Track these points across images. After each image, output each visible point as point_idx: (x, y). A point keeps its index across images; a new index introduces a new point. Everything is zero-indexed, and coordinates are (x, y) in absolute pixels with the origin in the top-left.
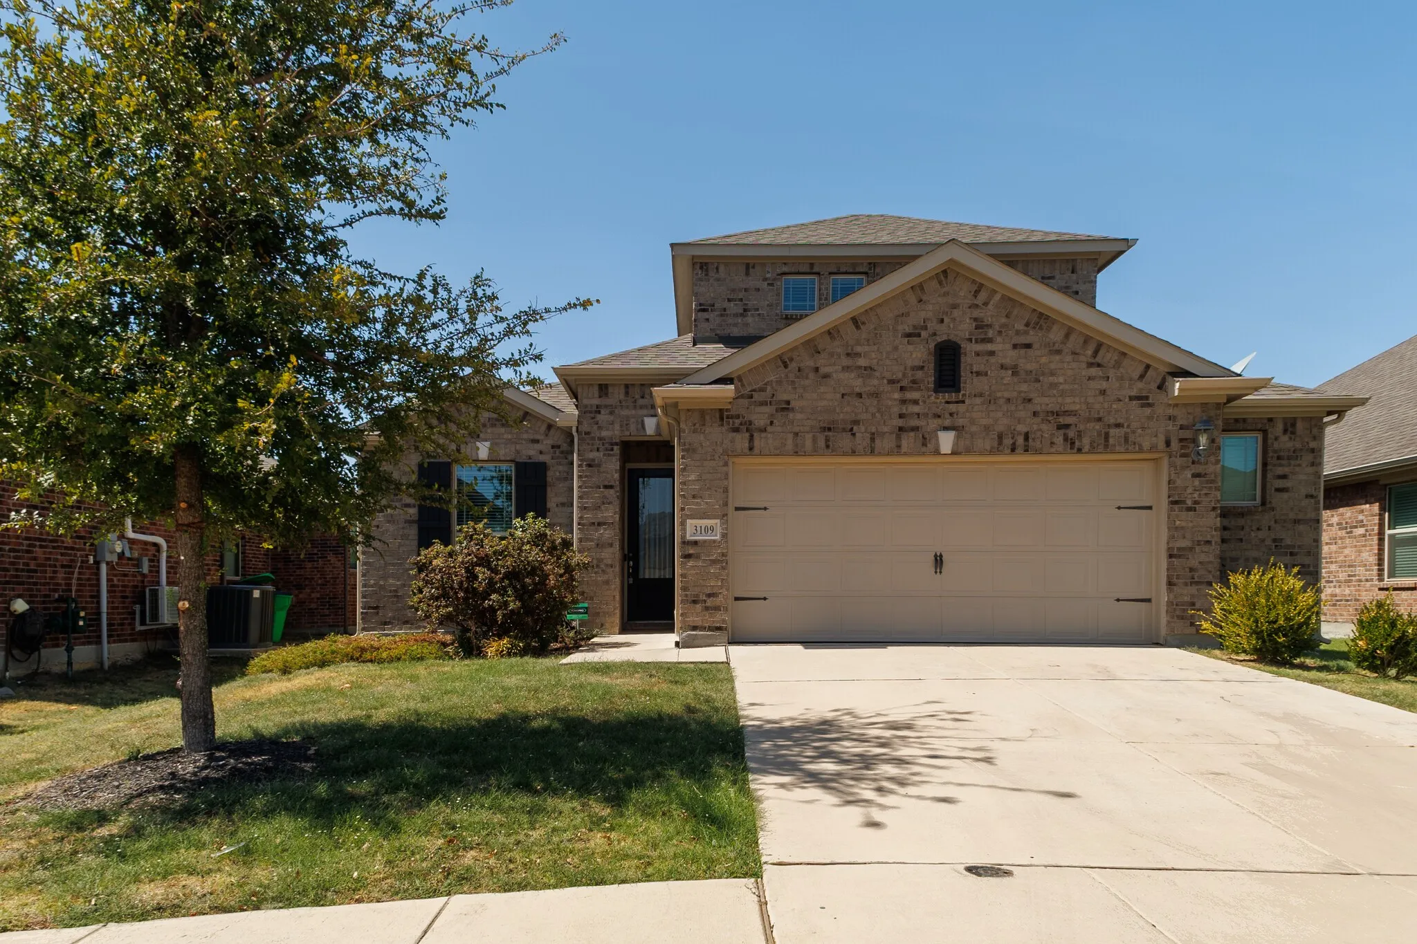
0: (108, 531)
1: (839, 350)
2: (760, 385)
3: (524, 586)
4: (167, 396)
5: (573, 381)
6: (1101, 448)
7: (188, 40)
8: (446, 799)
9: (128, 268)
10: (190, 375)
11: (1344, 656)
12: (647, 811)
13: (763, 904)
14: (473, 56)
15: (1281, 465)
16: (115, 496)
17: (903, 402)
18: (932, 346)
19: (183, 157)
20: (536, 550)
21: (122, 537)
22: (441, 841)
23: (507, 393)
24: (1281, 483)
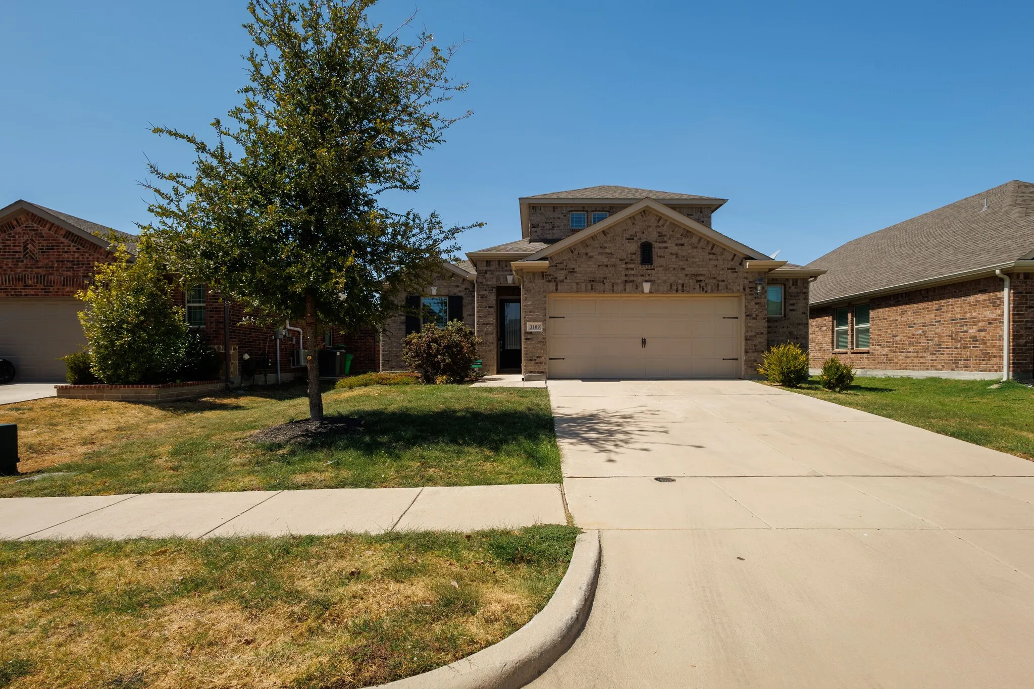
0: (280, 326)
1: (597, 245)
2: (561, 261)
3: (453, 352)
4: (303, 268)
5: (474, 259)
6: (716, 291)
7: (316, 121)
8: (420, 446)
9: (289, 215)
10: (312, 259)
11: (818, 383)
12: (510, 455)
13: (563, 495)
14: (433, 121)
15: (792, 300)
16: (282, 311)
17: (627, 269)
18: (639, 244)
19: (312, 168)
20: (458, 336)
21: (285, 328)
22: (419, 464)
23: (445, 265)
24: (792, 307)
